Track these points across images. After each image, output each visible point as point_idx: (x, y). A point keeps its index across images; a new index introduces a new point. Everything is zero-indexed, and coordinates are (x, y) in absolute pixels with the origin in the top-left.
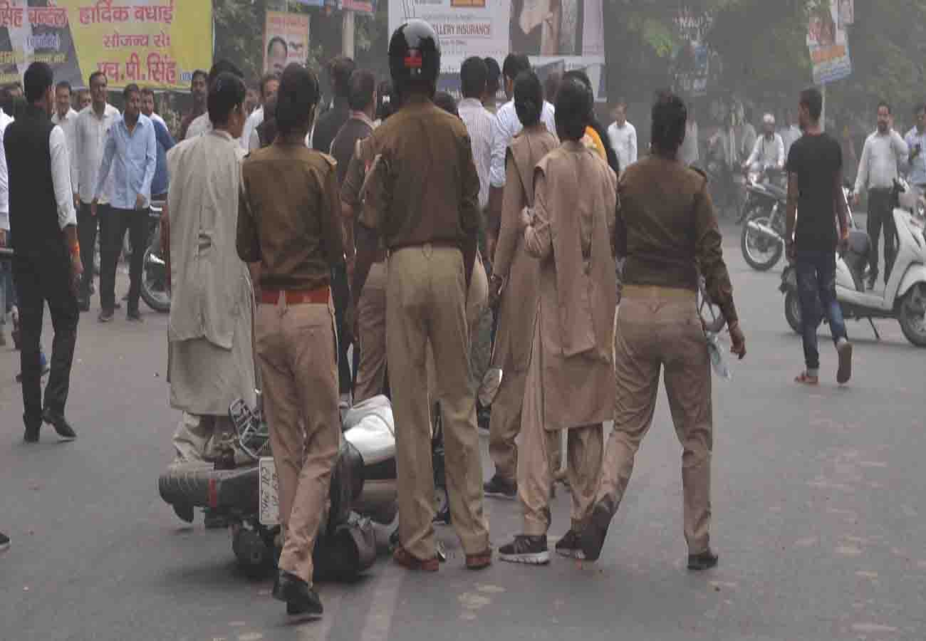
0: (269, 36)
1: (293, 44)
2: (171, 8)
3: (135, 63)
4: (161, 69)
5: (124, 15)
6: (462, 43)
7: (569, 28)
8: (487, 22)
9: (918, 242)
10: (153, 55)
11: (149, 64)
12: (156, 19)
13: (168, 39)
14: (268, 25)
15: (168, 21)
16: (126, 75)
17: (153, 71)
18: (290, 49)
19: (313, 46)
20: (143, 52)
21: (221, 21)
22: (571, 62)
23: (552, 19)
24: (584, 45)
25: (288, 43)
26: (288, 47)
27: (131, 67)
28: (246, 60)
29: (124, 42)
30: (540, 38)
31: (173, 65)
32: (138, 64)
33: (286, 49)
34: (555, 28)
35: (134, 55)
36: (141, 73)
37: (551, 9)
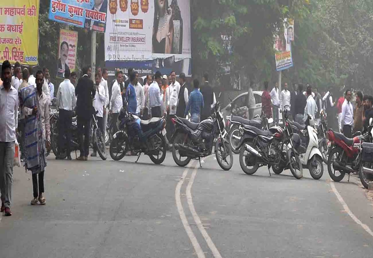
0: (61, 41)
1: (71, 45)
2: (22, 26)
3: (7, 52)
4: (17, 55)
5: (3, 29)
6: (133, 46)
7: (177, 40)
8: (144, 36)
9: (315, 139)
10: (14, 48)
11: (13, 52)
12: (16, 31)
13: (20, 41)
14: (61, 36)
15: (20, 32)
16: (3, 58)
17: (14, 56)
18: (70, 48)
19: (78, 46)
20: (10, 46)
21: (42, 33)
22: (177, 57)
23: (169, 35)
24: (183, 48)
25: (69, 44)
26: (69, 47)
27: (5, 53)
28: (52, 53)
29: (3, 41)
30: (165, 45)
31: (22, 53)
32: (8, 52)
33: (68, 48)
34: (171, 40)
35: (7, 48)
36: (9, 57)
37: (170, 31)
